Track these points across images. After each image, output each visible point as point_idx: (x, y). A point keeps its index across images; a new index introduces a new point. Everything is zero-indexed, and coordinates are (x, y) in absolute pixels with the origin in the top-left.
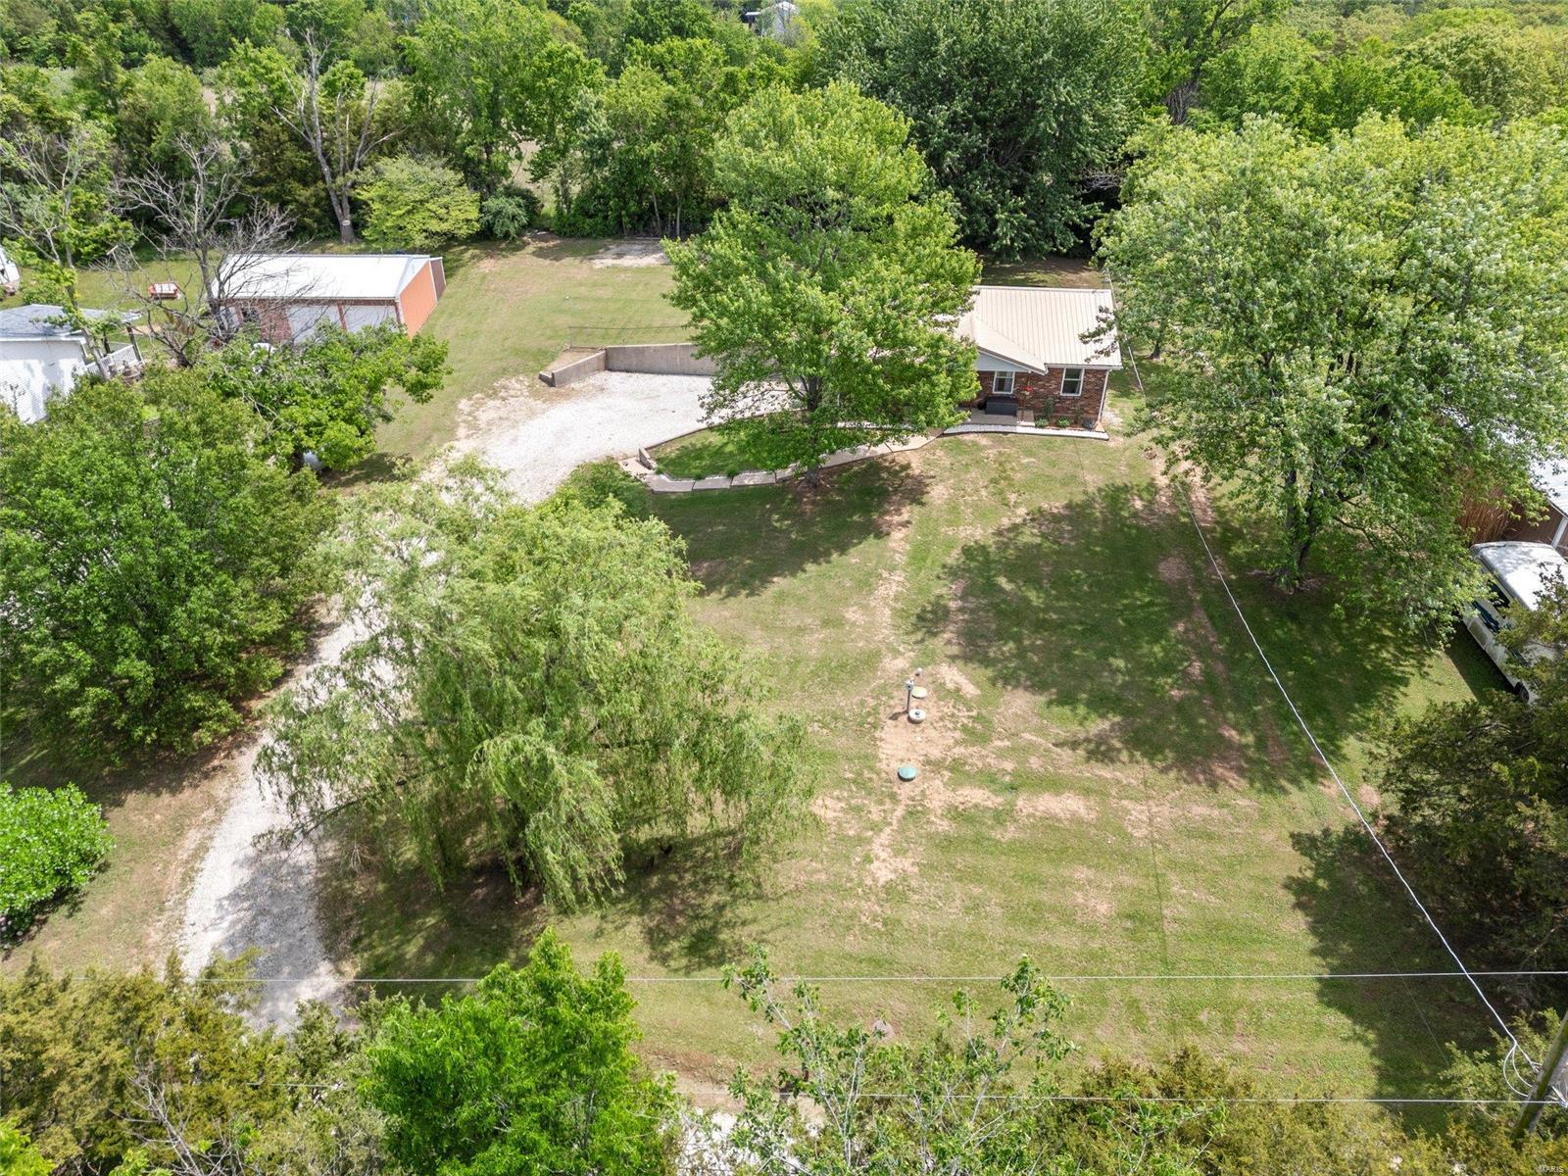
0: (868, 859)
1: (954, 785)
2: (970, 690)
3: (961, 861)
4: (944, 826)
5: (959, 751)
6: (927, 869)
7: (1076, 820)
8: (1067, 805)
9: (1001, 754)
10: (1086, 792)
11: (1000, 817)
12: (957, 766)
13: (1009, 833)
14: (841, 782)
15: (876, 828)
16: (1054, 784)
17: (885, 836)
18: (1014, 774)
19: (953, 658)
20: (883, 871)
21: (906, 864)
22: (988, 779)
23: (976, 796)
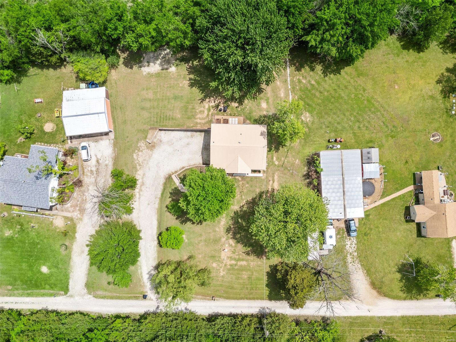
0: (220, 272)
1: (231, 260)
2: (233, 245)
3: (231, 272)
4: (229, 267)
5: (232, 255)
6: (227, 273)
7: (245, 265)
8: (244, 263)
9: (237, 255)
10: (246, 261)
11: (236, 265)
12: (231, 258)
13: (237, 267)
14: (217, 261)
15: (221, 268)
16: (243, 260)
17: (222, 269)
18: (238, 258)
19: (231, 238)
20: (222, 274)
21: (224, 273)
22: (235, 259)
23: (233, 262)
